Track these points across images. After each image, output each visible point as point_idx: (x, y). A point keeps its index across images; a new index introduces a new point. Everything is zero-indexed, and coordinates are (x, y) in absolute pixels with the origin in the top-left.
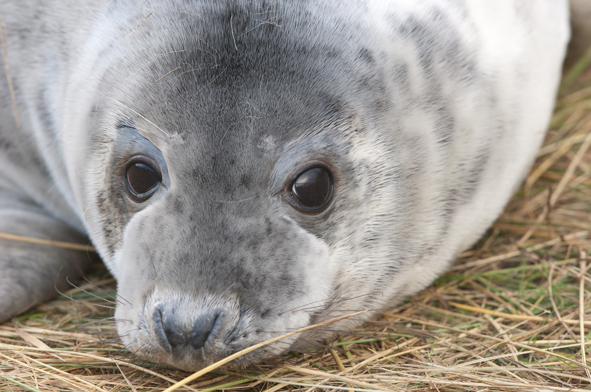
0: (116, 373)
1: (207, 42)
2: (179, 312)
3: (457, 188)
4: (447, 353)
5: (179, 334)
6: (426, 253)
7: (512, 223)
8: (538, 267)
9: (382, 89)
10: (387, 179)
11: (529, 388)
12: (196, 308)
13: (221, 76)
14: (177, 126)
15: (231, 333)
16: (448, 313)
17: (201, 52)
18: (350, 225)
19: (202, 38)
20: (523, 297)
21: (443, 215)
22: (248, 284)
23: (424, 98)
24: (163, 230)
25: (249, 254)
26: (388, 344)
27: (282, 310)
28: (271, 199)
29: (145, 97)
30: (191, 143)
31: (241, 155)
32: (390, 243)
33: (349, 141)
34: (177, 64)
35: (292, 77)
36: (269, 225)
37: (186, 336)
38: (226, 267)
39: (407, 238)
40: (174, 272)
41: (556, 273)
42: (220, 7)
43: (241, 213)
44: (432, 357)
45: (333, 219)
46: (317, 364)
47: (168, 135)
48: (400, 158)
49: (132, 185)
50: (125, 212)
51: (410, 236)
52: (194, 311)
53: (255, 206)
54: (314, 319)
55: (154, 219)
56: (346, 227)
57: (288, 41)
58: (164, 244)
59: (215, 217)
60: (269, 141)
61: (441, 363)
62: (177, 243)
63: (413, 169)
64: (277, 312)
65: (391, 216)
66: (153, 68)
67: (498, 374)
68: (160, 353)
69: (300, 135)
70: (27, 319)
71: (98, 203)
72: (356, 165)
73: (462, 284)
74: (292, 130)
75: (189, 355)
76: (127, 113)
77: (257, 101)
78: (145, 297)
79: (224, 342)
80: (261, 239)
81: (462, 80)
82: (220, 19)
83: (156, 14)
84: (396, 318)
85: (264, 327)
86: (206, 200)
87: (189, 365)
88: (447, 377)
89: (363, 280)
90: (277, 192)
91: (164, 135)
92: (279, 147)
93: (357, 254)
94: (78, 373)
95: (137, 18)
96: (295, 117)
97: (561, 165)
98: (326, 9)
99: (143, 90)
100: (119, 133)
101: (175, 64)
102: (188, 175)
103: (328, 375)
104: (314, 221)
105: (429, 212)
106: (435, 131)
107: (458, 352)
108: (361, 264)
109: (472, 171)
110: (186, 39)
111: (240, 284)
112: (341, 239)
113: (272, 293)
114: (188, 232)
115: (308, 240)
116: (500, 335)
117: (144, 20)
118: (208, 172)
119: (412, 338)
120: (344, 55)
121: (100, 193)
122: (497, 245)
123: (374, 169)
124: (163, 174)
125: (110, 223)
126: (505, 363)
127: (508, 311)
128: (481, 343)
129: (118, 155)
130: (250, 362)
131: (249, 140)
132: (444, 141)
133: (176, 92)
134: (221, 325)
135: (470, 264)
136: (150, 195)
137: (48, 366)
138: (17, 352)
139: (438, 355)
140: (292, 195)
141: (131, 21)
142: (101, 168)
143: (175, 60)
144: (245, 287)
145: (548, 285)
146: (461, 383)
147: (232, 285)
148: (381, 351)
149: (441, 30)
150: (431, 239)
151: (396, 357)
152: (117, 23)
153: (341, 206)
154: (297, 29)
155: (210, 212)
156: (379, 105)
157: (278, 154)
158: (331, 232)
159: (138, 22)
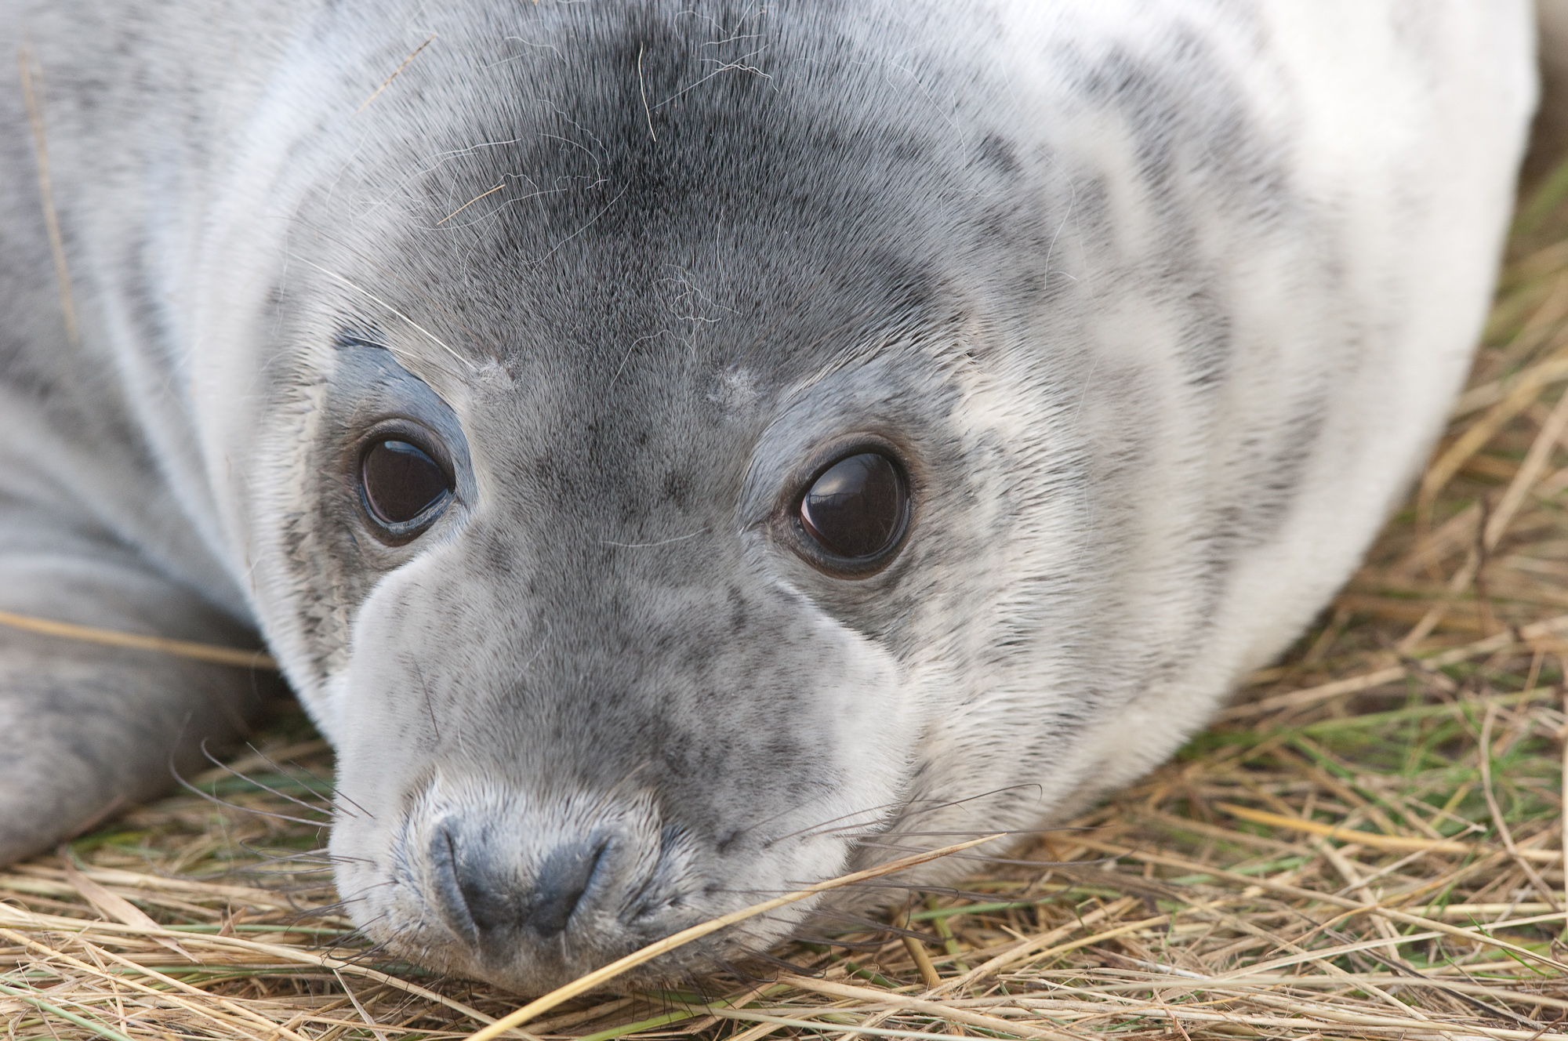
0: (333, 992)
1: (574, 120)
2: (500, 839)
3: (1239, 505)
4: (1212, 938)
5: (498, 896)
6: (1156, 676)
7: (1385, 594)
8: (1453, 709)
9: (1041, 243)
10: (1052, 482)
11: (1429, 1031)
12: (545, 827)
13: (611, 211)
14: (496, 343)
15: (636, 893)
16: (1214, 831)
17: (559, 146)
18: (954, 604)
19: (562, 109)
20: (1413, 789)
21: (1202, 576)
22: (682, 764)
23: (1153, 266)
24: (457, 619)
25: (685, 684)
26: (1055, 915)
27: (774, 832)
28: (744, 537)
29: (411, 264)
30: (533, 387)
31: (666, 421)
32: (1062, 653)
33: (951, 382)
34: (495, 177)
35: (801, 212)
36: (739, 606)
37: (519, 901)
38: (625, 718)
39: (1107, 637)
40: (487, 731)
41: (1500, 726)
42: (611, 26)
43: (663, 575)
44: (1172, 949)
45: (909, 589)
46: (866, 968)
47: (471, 367)
48: (1088, 427)
49: (375, 497)
50: (356, 571)
51: (1116, 632)
52: (540, 835)
53: (703, 556)
54: (857, 855)
55: (435, 590)
56: (945, 609)
57: (792, 117)
58: (460, 656)
59: (595, 584)
60: (739, 383)
61: (1196, 966)
62: (496, 654)
63: (1121, 454)
64: (758, 838)
65: (1063, 580)
66: (433, 187)
67: (1346, 995)
68: (450, 948)
69: (822, 367)
70: (97, 848)
71: (284, 544)
72: (969, 445)
73: (1251, 756)
74: (799, 353)
75: (527, 951)
76: (364, 306)
77: (708, 277)
78: (409, 798)
79: (620, 918)
80: (716, 644)
81: (1252, 217)
82: (609, 58)
83: (441, 42)
84: (1076, 846)
85: (726, 877)
86: (573, 539)
87: (527, 980)
88: (1211, 1003)
89: (990, 750)
90: (759, 518)
91: (462, 366)
92: (764, 398)
93: (973, 681)
94: (232, 992)
95: (390, 54)
96: (809, 319)
97: (1515, 439)
98: (891, 31)
99: (404, 248)
100: (343, 361)
101: (491, 178)
102: (523, 473)
103: (895, 999)
104: (859, 594)
105: (1165, 567)
106: (1181, 354)
107: (1239, 935)
108: (983, 707)
109: (1280, 459)
110: (519, 111)
111: (661, 765)
112: (930, 641)
113: (746, 787)
114: (524, 624)
115: (843, 645)
116: (1351, 891)
117: (409, 58)
118: (578, 465)
119: (1117, 900)
120: (939, 154)
121: (291, 519)
122: (1344, 653)
123: (1019, 455)
124: (457, 469)
125: (318, 598)
126: (1365, 966)
127: (1373, 828)
128: (1300, 912)
129: (338, 418)
130: (688, 970)
131: (687, 381)
132: (1205, 380)
133: (492, 253)
134: (612, 873)
135: (1271, 703)
136: (423, 525)
137: (152, 973)
138: (70, 936)
139: (1188, 943)
140: (799, 526)
141: (374, 62)
142: (294, 454)
143: (490, 166)
144: (676, 772)
145: (1480, 757)
146: (1248, 1019)
147: (641, 767)
148: (1037, 932)
149: (1195, 84)
150: (1170, 639)
151: (1076, 951)
152: (338, 67)
153: (930, 554)
154: (814, 85)
155: (583, 571)
156: (1032, 285)
157: (762, 418)
158: (904, 624)
159: (392, 65)
